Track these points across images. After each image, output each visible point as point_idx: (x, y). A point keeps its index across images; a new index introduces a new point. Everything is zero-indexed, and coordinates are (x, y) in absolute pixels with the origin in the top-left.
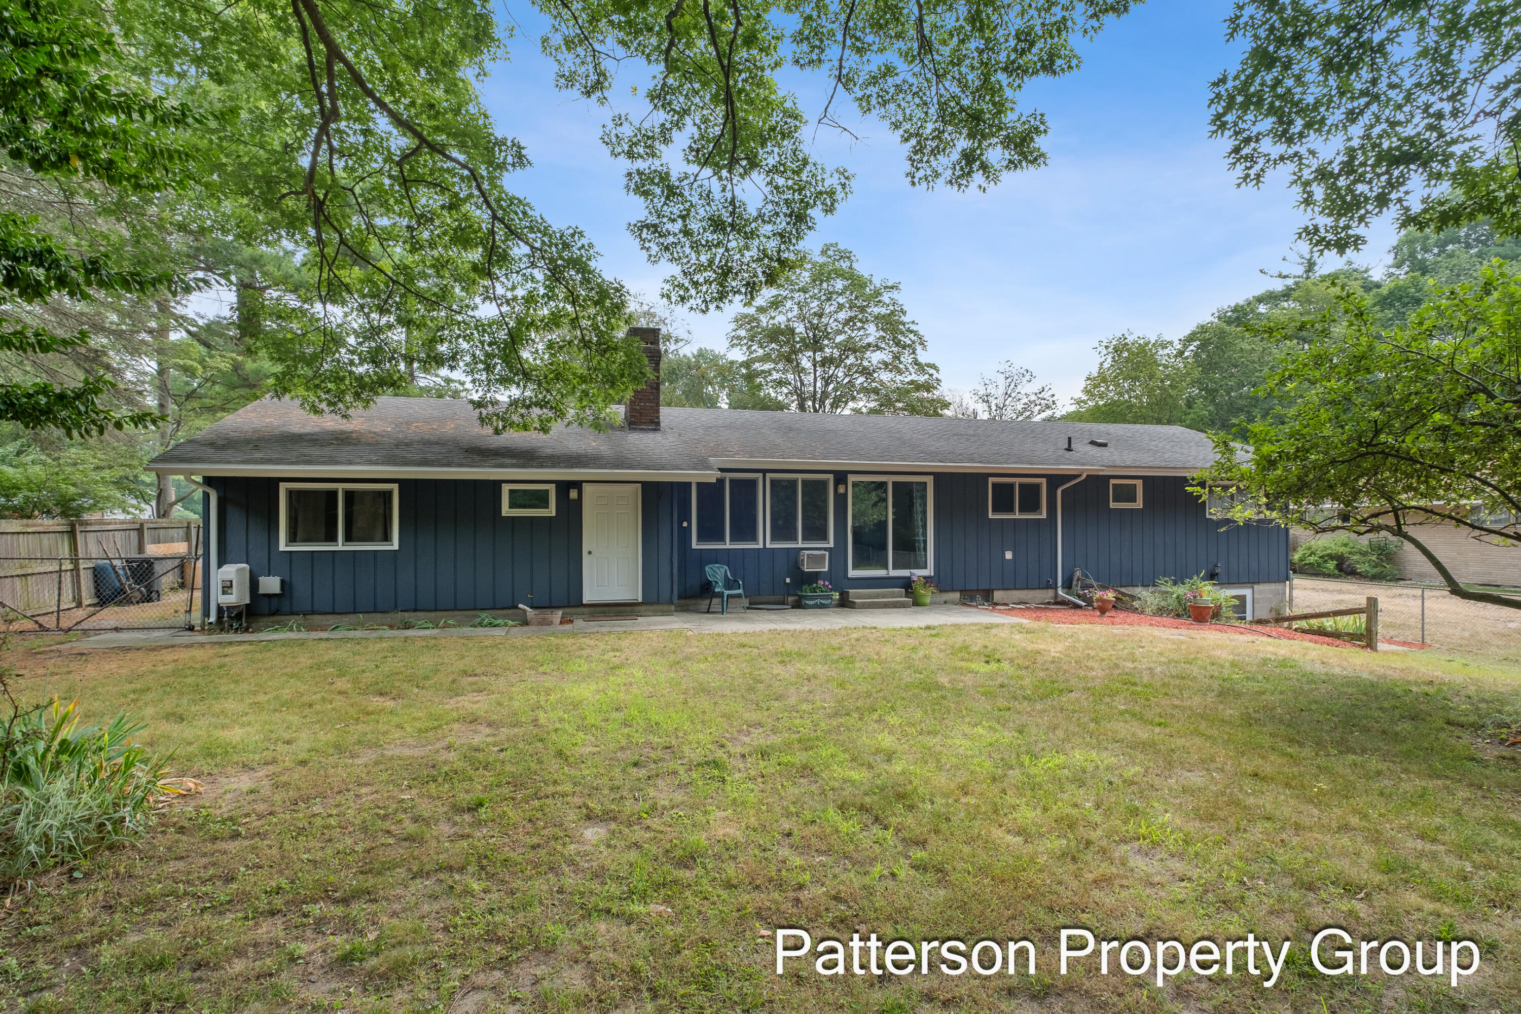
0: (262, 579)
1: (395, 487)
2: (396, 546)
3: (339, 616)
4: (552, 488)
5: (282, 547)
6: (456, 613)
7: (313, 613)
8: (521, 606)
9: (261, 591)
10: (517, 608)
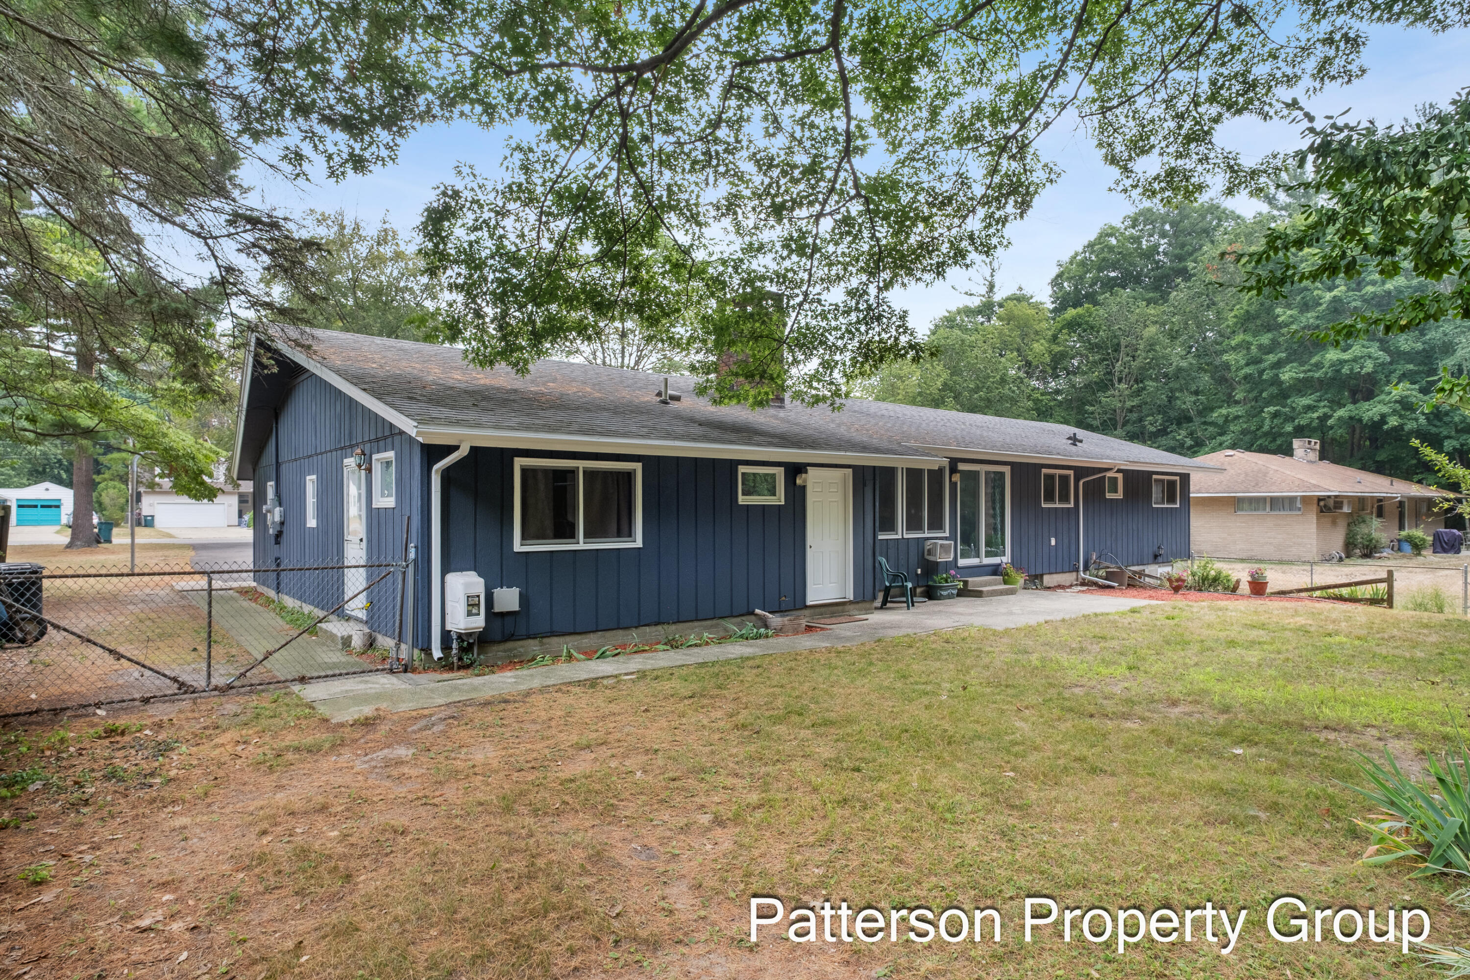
0: (497, 592)
1: (638, 467)
2: (639, 544)
3: (578, 637)
4: (779, 472)
5: (518, 547)
6: (696, 624)
7: (553, 634)
8: (757, 611)
9: (497, 609)
10: (752, 613)
